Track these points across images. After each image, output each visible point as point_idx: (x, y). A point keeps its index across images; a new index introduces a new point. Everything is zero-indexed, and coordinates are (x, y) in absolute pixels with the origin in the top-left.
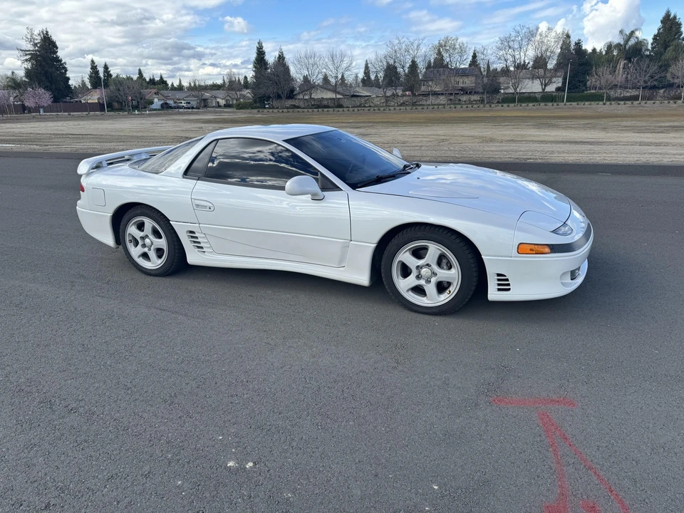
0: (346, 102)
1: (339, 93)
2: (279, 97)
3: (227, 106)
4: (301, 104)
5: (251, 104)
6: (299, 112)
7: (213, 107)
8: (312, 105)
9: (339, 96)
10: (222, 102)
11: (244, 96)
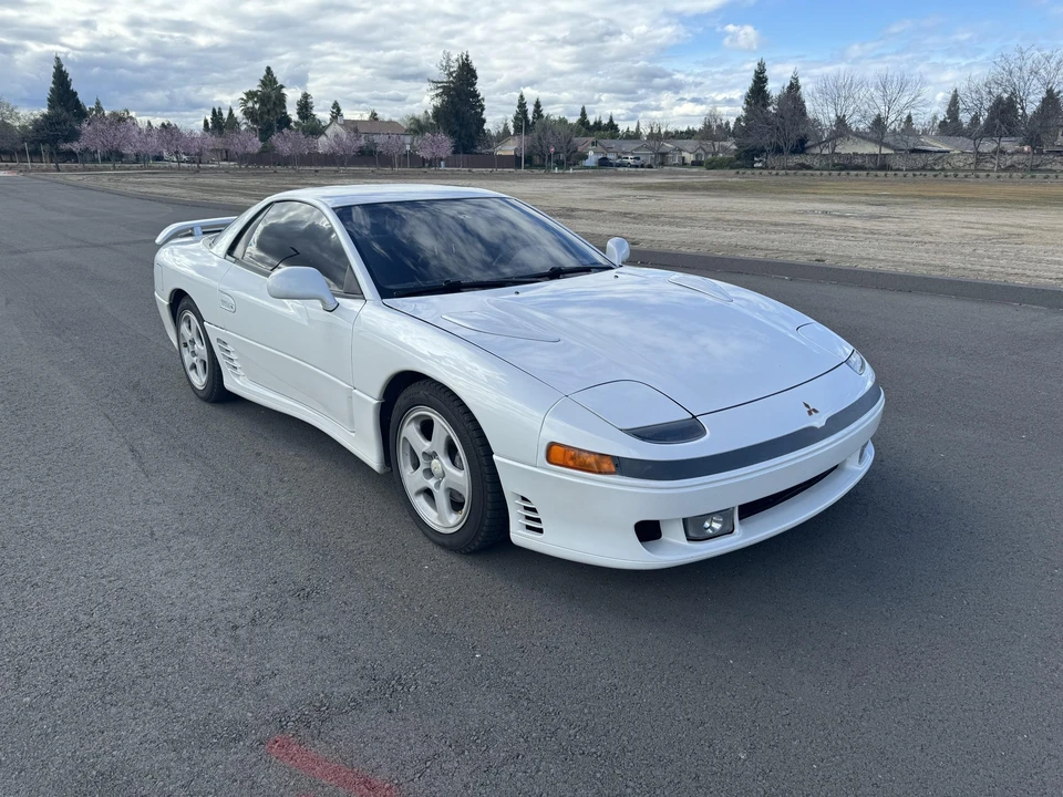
0: (898, 162)
1: (887, 146)
2: (779, 150)
3: (696, 164)
4: (816, 162)
5: (730, 160)
6: (804, 175)
7: (675, 165)
8: (834, 165)
9: (884, 151)
10: (690, 158)
11: (725, 149)
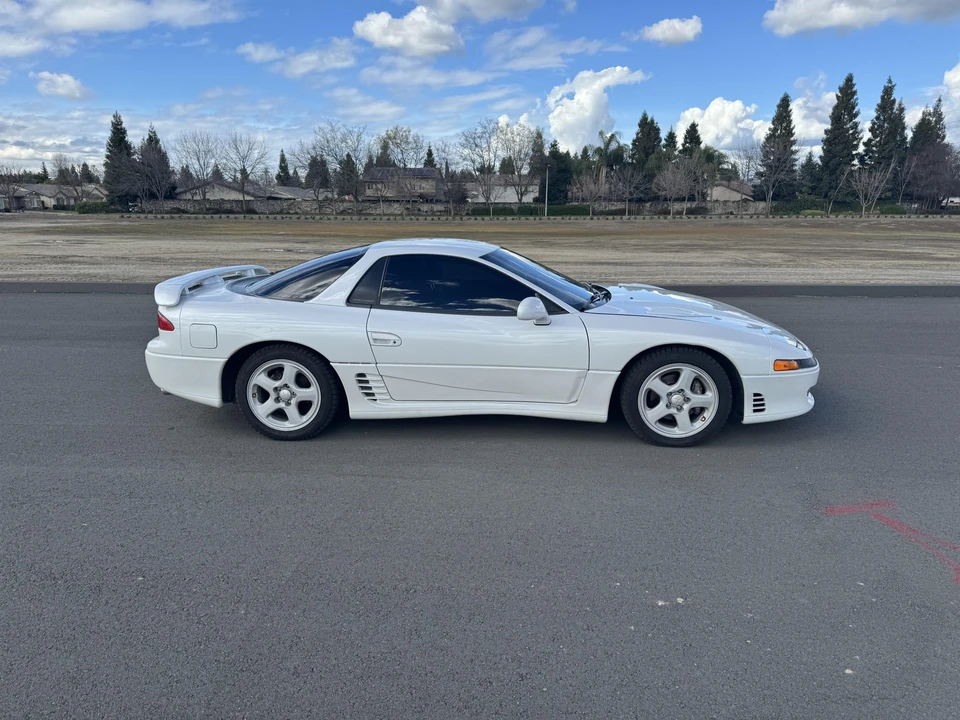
0: (257, 206)
1: (248, 194)
2: (152, 196)
3: (58, 208)
4: (189, 207)
5: (103, 205)
6: (189, 218)
7: (34, 209)
8: (208, 210)
9: (248, 198)
10: (50, 202)
11: (88, 194)
